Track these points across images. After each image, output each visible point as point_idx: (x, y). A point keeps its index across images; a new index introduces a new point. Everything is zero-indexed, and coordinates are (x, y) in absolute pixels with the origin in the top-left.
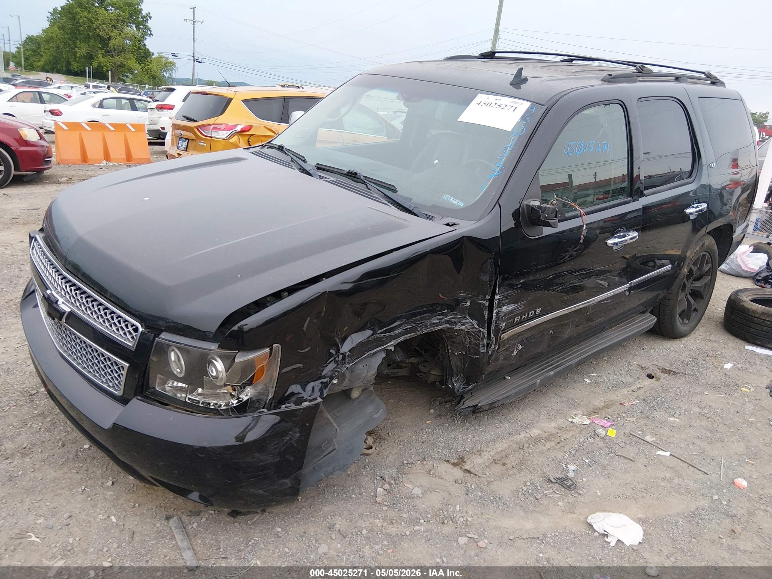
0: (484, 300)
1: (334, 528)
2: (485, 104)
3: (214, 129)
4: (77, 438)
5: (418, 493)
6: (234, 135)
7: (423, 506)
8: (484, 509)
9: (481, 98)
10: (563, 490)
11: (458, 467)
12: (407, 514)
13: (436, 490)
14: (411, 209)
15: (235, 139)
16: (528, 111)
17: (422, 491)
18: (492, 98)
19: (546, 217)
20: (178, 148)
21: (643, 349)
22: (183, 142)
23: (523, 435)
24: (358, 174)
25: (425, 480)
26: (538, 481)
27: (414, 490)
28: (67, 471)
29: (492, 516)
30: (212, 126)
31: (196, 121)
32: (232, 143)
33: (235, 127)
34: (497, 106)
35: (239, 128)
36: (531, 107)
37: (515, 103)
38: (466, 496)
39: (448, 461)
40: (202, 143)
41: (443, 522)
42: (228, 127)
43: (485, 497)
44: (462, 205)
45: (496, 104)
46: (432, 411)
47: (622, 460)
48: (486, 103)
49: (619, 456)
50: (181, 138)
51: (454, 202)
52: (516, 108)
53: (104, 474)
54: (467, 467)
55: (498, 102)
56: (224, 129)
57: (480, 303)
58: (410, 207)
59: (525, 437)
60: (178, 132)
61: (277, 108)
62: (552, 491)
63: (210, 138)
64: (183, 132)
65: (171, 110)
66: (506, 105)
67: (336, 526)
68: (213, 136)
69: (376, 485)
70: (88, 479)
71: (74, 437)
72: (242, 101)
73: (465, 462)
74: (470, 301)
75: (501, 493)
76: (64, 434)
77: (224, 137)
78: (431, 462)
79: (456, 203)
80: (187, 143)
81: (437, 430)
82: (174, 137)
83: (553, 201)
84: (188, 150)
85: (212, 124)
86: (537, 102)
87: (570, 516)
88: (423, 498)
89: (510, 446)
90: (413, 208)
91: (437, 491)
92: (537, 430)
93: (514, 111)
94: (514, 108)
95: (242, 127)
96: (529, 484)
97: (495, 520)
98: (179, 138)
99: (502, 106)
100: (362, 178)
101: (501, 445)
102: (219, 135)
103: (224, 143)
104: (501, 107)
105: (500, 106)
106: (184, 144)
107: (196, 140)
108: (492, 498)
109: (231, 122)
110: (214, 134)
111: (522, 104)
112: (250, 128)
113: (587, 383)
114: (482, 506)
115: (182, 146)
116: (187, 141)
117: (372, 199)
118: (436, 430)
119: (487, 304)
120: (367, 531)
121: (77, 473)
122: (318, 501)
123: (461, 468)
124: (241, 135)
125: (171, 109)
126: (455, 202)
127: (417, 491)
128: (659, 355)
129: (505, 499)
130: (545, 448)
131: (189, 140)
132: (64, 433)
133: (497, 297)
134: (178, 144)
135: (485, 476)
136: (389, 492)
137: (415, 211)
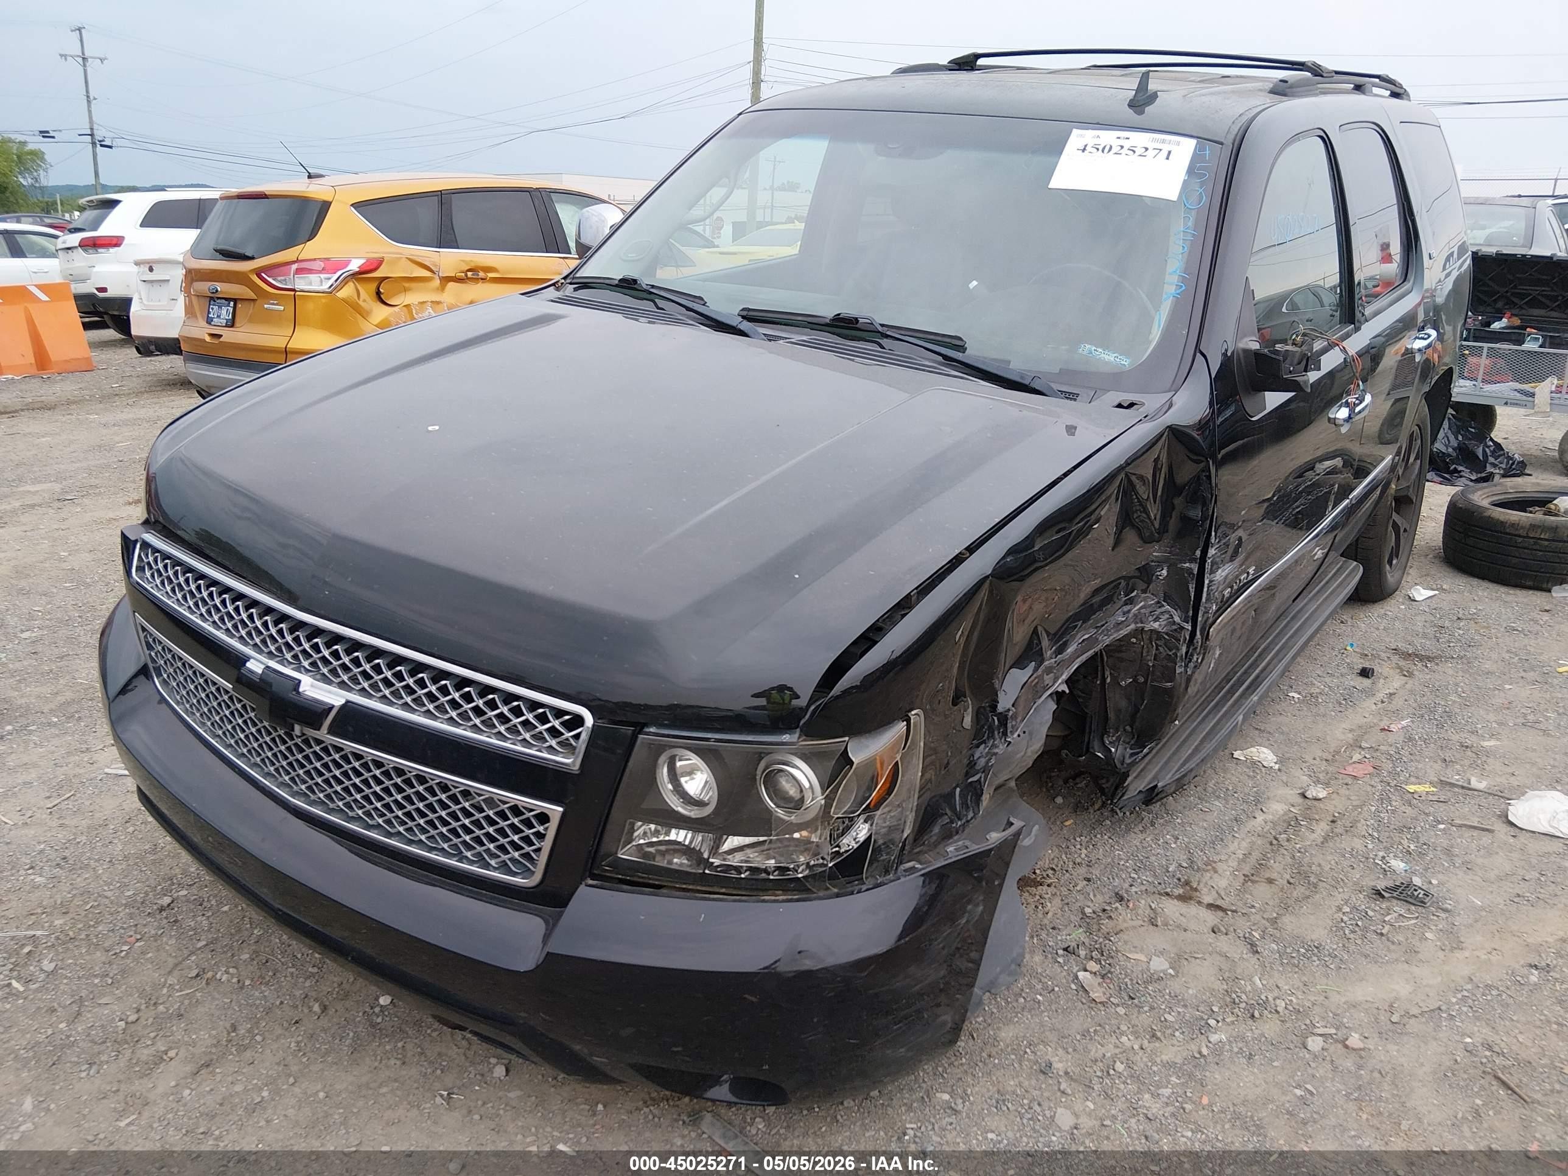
0: (1191, 561)
1: (1055, 1071)
2: (1098, 149)
3: (299, 271)
4: (345, 986)
5: (1163, 968)
6: (345, 281)
7: (1190, 992)
8: (1304, 974)
9: (1078, 137)
10: (1413, 908)
11: (1192, 902)
12: (1173, 1014)
13: (1196, 956)
14: (1026, 382)
15: (347, 291)
16: (1196, 158)
17: (1170, 963)
18: (1108, 137)
19: (1290, 372)
20: (209, 321)
21: (1342, 622)
22: (220, 307)
23: (1260, 818)
24: (861, 320)
25: (1156, 939)
26: (1361, 901)
27: (1151, 963)
28: (376, 1064)
29: (1327, 985)
30: (294, 267)
31: (252, 258)
32: (343, 300)
33: (347, 263)
34: (1124, 151)
35: (355, 266)
36: (1199, 149)
37: (1164, 141)
38: (1257, 956)
39: (1167, 894)
40: (273, 304)
41: (1253, 1016)
42: (330, 266)
43: (1288, 951)
44: (1126, 362)
45: (1122, 147)
46: (1059, 800)
47: (1468, 834)
48: (1101, 148)
49: (1461, 826)
50: (213, 298)
51: (1107, 357)
52: (1170, 152)
53: (470, 1053)
54: (1208, 899)
55: (1127, 144)
56: (323, 270)
57: (1182, 569)
58: (1022, 378)
59: (1266, 823)
60: (204, 287)
61: (428, 216)
62: (1396, 915)
63: (293, 293)
64: (219, 286)
65: (116, 249)
66: (1147, 149)
67: (1055, 1065)
68: (297, 287)
69: (1066, 968)
70: (439, 1072)
71: (335, 985)
72: (352, 205)
73: (1196, 890)
74: (1168, 568)
75: (1314, 937)
76: (307, 984)
77: (325, 286)
78: (1143, 902)
79: (1112, 359)
80: (231, 310)
81: (1099, 836)
82: (194, 300)
83: (1297, 336)
84: (237, 324)
85: (294, 262)
86: (1206, 137)
87: (1458, 954)
88: (1180, 975)
89: (1253, 843)
90: (1030, 380)
91: (1199, 956)
92: (1278, 804)
93: (1167, 158)
94: (1164, 153)
95: (361, 262)
96: (1348, 910)
97: (1339, 993)
98: (208, 299)
99: (1139, 151)
100: (880, 329)
101: (1236, 844)
102: (311, 284)
103: (324, 301)
104: (1138, 153)
105: (1134, 152)
106: (226, 313)
107: (253, 300)
108: (1303, 950)
109: (336, 255)
110: (301, 283)
111: (1178, 144)
112: (378, 264)
113: (1297, 700)
114: (1297, 970)
115: (218, 317)
116: (232, 304)
117: (924, 370)
118: (1095, 836)
119: (1195, 568)
120: (1122, 1063)
121: (404, 1063)
122: (976, 1022)
123: (1199, 903)
124: (359, 280)
125: (117, 245)
126: (1109, 357)
127: (1159, 964)
128: (1378, 629)
129: (1327, 947)
130: (1315, 835)
131: (235, 301)
132: (306, 979)
133: (1212, 552)
134: (209, 313)
135: (1253, 910)
136: (1103, 977)
137: (1036, 385)
